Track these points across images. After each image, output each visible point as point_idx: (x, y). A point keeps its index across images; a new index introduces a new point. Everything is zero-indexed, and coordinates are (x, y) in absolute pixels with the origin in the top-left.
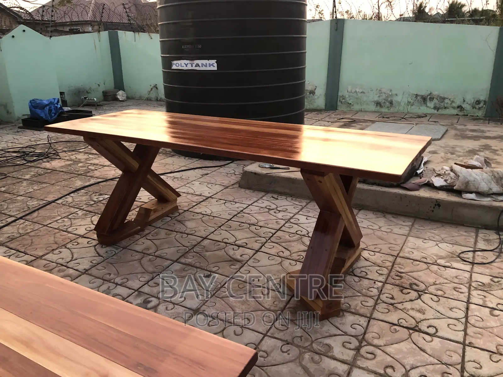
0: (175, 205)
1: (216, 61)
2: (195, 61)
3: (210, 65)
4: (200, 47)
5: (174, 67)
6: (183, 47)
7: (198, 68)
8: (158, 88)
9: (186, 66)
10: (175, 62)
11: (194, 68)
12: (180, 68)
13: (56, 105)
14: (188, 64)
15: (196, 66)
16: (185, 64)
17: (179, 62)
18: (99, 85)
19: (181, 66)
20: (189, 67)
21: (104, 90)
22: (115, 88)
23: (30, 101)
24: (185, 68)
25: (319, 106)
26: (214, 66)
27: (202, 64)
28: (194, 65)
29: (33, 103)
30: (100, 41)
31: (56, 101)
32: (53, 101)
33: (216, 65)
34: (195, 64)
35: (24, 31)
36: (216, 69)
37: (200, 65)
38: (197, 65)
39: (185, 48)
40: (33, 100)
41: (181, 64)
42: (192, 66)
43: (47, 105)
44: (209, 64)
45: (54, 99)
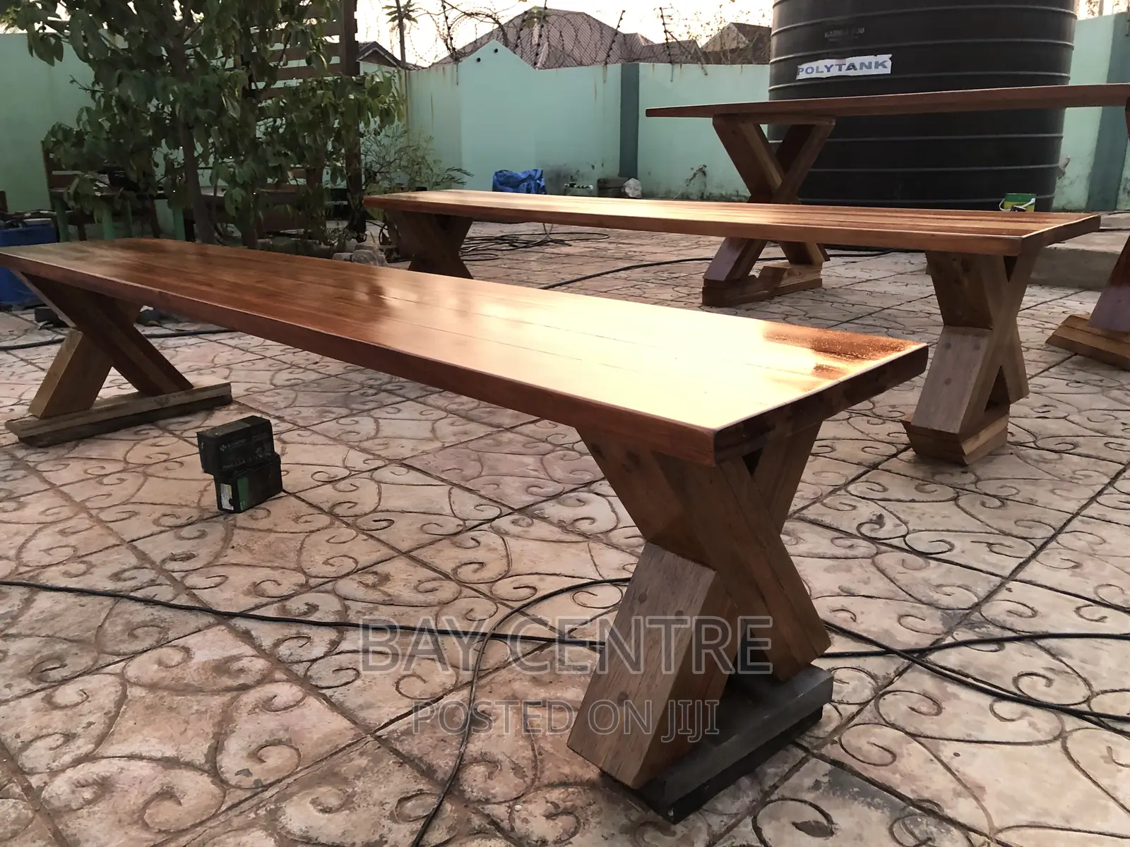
0: (816, 278)
1: (890, 55)
2: (847, 59)
3: (877, 65)
4: (862, 31)
5: (802, 76)
6: (826, 35)
7: (852, 73)
8: (707, 173)
9: (829, 71)
10: (805, 66)
11: (844, 72)
12: (814, 75)
13: (538, 181)
14: (832, 66)
15: (848, 69)
16: (826, 66)
17: (814, 64)
18: (593, 167)
19: (817, 72)
20: (835, 72)
21: (602, 176)
22: (620, 175)
23: (496, 174)
24: (826, 74)
25: (1069, 202)
26: (885, 67)
27: (862, 65)
28: (844, 68)
29: (501, 176)
30: (605, 82)
31: (538, 175)
32: (533, 173)
33: (889, 64)
34: (847, 65)
35: (479, 60)
36: (888, 71)
37: (858, 66)
38: (852, 66)
39: (831, 37)
40: (500, 172)
41: (817, 67)
42: (840, 70)
43: (523, 181)
44: (876, 63)
45: (536, 171)
